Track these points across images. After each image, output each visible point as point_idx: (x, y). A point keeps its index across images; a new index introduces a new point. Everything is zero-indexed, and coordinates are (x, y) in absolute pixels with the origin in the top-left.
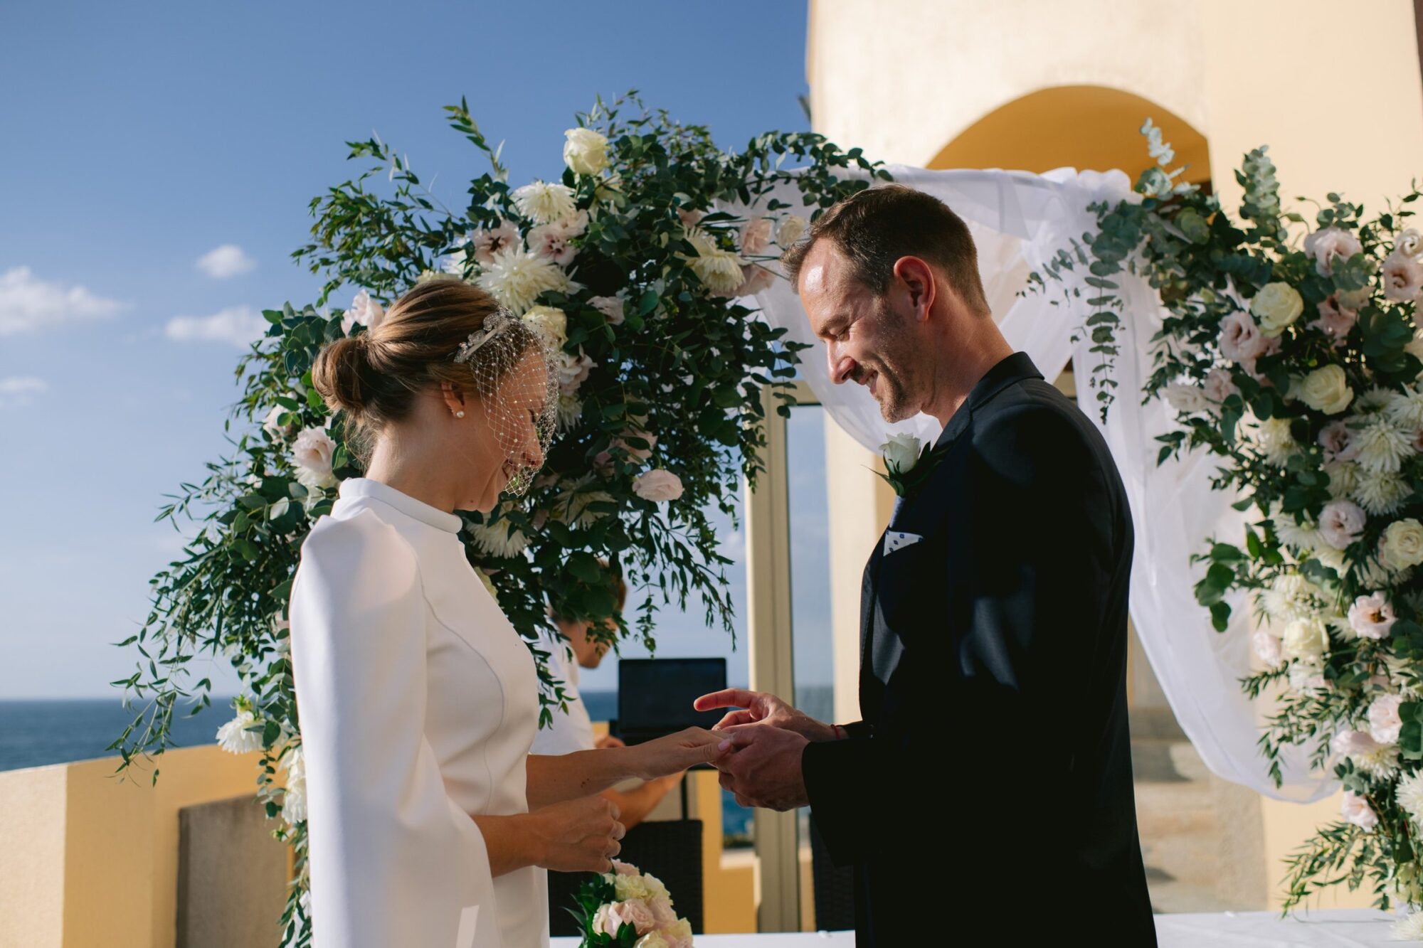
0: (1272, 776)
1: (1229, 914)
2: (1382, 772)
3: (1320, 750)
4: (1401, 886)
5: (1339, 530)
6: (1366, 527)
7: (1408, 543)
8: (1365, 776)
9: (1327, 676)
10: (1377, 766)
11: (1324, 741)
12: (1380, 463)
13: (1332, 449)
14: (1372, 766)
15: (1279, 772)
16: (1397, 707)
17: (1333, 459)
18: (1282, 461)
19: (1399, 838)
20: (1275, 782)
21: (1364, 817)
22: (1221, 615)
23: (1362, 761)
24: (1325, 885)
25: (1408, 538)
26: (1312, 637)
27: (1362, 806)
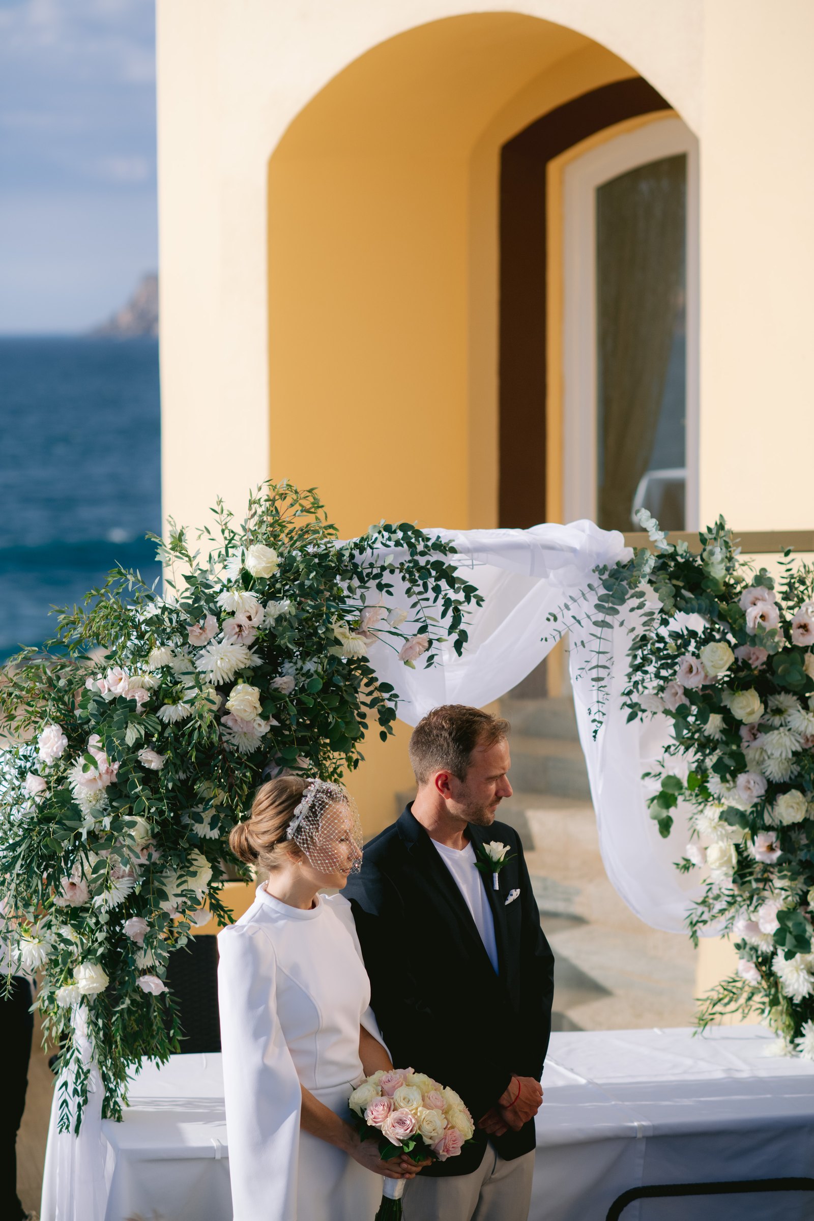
0: (692, 939)
1: (657, 1031)
2: (766, 947)
3: (726, 928)
4: (772, 1022)
5: (749, 792)
6: (767, 791)
7: (791, 810)
8: (755, 949)
9: (734, 882)
10: (763, 943)
11: (730, 921)
12: (779, 753)
13: (749, 739)
14: (759, 943)
15: (697, 937)
16: (776, 911)
17: (748, 746)
18: (715, 734)
19: (773, 991)
20: (693, 945)
21: (751, 975)
22: (665, 826)
23: (753, 940)
24: (725, 1014)
25: (792, 807)
26: (726, 858)
27: (751, 968)
